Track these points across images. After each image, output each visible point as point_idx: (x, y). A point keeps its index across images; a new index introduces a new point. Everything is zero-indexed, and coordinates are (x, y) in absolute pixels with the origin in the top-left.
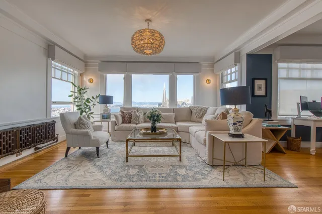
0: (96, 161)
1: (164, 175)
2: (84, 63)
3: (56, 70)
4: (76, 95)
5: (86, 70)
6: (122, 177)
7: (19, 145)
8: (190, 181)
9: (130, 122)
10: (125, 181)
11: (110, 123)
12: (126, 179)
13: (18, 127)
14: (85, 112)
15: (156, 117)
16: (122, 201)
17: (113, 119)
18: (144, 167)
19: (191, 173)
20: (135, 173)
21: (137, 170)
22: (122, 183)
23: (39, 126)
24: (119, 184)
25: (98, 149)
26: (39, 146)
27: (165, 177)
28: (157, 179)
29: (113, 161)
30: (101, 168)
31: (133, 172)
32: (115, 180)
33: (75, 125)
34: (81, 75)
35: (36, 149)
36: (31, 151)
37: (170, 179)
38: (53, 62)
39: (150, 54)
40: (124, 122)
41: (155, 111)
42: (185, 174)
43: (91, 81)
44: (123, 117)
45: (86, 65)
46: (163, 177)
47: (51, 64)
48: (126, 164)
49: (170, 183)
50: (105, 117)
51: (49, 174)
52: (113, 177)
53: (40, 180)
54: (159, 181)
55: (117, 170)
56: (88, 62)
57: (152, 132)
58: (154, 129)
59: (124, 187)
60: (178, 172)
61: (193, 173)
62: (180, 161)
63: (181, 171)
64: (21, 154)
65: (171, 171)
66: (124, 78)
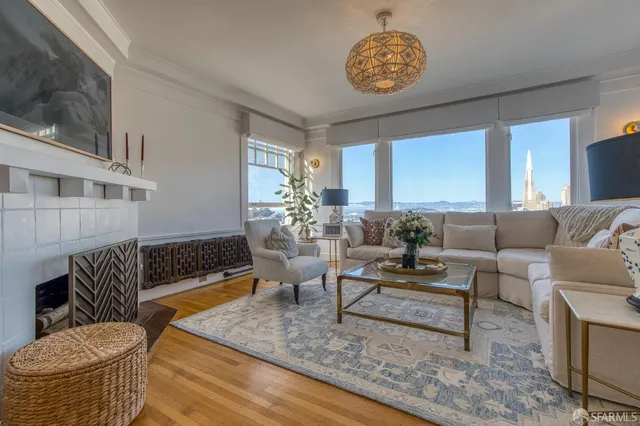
0: (288, 310)
1: (396, 371)
2: (303, 134)
3: (258, 152)
4: (286, 190)
5: (307, 144)
6: (309, 349)
7: (200, 266)
8: (456, 407)
9: (379, 244)
10: (309, 359)
11: (338, 242)
12: (312, 355)
13: (200, 240)
14: (301, 220)
15: (412, 234)
16: (278, 394)
17: (345, 235)
18: (364, 343)
19: (474, 388)
20: (338, 348)
21: (346, 344)
22: (300, 360)
23: (229, 241)
24: (293, 362)
25: (296, 288)
26: (229, 271)
27: (396, 377)
28: (375, 374)
29: (315, 316)
30: (287, 323)
31: (336, 344)
32: (293, 350)
33: (266, 241)
34: (301, 155)
35: (226, 275)
36: (219, 276)
37: (404, 385)
38: (249, 140)
39: (394, 89)
40: (366, 242)
41: (413, 220)
42: (452, 386)
43: (316, 164)
44: (366, 233)
45: (307, 137)
46: (390, 374)
47: (247, 142)
48: (336, 326)
49: (398, 393)
50: (332, 230)
51: (218, 314)
52: (293, 345)
53: (201, 321)
54: (374, 381)
55: (309, 335)
56: (309, 131)
57: (404, 267)
58: (408, 261)
59: (299, 370)
60: (440, 376)
61: (482, 390)
62: (467, 348)
63: (448, 375)
64: (205, 280)
65: (422, 366)
66: (375, 151)
